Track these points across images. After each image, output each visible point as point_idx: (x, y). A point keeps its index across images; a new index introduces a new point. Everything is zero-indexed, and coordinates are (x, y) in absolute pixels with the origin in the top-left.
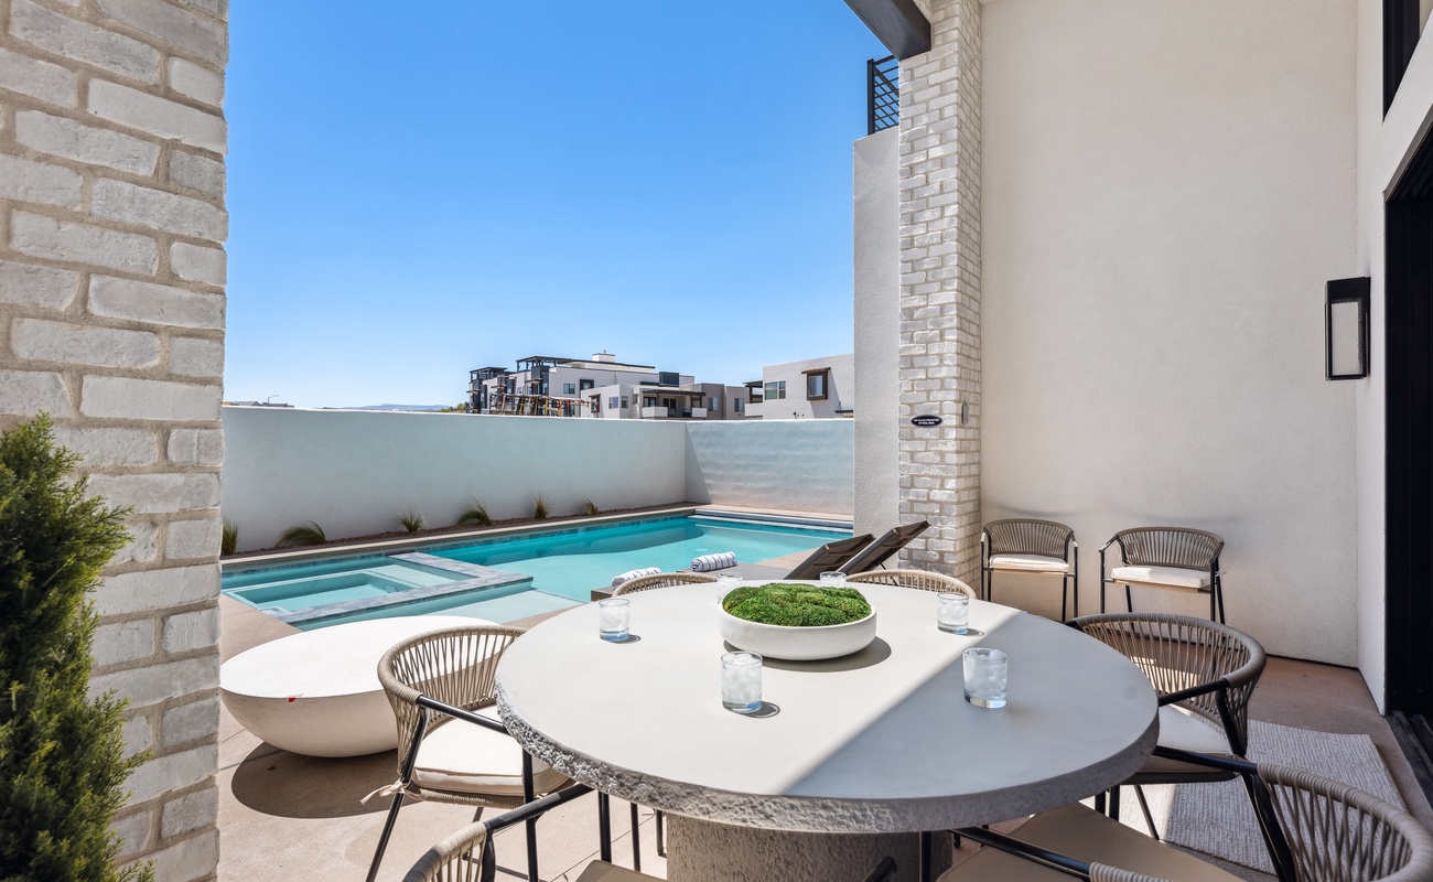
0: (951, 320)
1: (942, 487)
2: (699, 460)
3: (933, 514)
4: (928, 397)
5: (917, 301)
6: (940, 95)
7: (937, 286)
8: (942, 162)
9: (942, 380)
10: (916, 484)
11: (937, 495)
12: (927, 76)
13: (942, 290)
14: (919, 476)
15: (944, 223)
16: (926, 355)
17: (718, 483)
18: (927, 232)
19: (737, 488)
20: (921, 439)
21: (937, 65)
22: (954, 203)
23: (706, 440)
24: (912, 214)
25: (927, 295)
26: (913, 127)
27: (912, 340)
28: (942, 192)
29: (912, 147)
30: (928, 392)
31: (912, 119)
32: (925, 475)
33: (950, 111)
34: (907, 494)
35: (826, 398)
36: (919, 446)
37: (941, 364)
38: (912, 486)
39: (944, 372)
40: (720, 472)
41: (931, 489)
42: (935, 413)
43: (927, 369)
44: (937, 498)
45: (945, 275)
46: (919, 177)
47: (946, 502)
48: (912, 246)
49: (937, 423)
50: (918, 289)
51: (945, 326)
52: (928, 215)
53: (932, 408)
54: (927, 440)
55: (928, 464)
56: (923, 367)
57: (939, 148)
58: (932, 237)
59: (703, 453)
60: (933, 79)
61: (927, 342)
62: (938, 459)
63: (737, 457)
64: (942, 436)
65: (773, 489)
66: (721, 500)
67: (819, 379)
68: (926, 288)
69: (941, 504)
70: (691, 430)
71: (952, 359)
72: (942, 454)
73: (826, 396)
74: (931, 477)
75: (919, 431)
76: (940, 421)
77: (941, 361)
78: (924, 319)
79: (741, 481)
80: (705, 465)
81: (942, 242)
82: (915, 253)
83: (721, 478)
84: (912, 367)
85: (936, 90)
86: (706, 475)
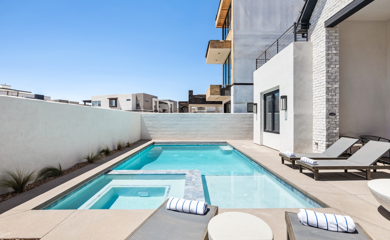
0: (338, 91)
1: (336, 130)
2: (147, 126)
3: (334, 136)
4: (332, 108)
5: (330, 86)
6: (335, 39)
7: (334, 83)
8: (336, 54)
9: (336, 105)
10: (330, 129)
11: (335, 131)
12: (332, 33)
13: (335, 84)
14: (330, 127)
15: (336, 69)
16: (332, 99)
17: (155, 133)
18: (332, 70)
19: (162, 134)
20: (331, 118)
21: (334, 32)
22: (338, 65)
23: (150, 119)
24: (328, 65)
25: (332, 84)
26: (328, 44)
27: (328, 95)
28: (335, 62)
29: (328, 49)
30: (332, 107)
31: (328, 42)
32: (332, 127)
33: (337, 43)
34: (328, 131)
35: (116, 107)
36: (330, 120)
37: (335, 101)
38: (329, 130)
39: (336, 103)
40: (156, 129)
41: (333, 130)
42: (334, 112)
43: (332, 102)
44: (335, 132)
45: (336, 81)
46: (330, 56)
47: (337, 133)
48: (329, 73)
49: (335, 115)
50: (330, 83)
51: (336, 92)
52: (332, 66)
53: (333, 111)
54: (332, 118)
55: (332, 124)
56: (331, 102)
57: (335, 51)
58: (333, 71)
59: (147, 123)
60: (334, 34)
61: (333, 96)
62: (335, 123)
63: (162, 124)
64: (336, 118)
65: (176, 134)
66: (155, 138)
67: (114, 101)
68: (332, 83)
69: (336, 133)
70: (142, 116)
71: (338, 100)
72: (336, 122)
73: (116, 106)
74: (333, 127)
75: (330, 117)
76: (335, 114)
77: (335, 100)
78: (331, 90)
79: (164, 132)
80: (149, 127)
81: (336, 73)
82: (330, 74)
83: (156, 131)
84: (329, 101)
85: (334, 37)
86: (150, 131)
